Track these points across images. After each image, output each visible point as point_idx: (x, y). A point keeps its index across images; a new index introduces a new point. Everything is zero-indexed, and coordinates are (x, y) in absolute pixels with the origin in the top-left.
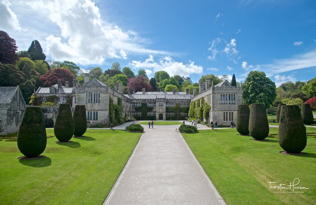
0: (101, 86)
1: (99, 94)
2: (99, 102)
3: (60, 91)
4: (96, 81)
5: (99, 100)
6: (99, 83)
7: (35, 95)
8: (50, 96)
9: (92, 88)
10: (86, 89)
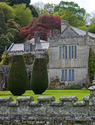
0: (78, 36)
1: (76, 47)
2: (76, 58)
3: (36, 47)
4: (72, 30)
5: (76, 54)
6: (75, 32)
7: (7, 54)
8: (25, 54)
9: (67, 40)
10: (60, 41)
